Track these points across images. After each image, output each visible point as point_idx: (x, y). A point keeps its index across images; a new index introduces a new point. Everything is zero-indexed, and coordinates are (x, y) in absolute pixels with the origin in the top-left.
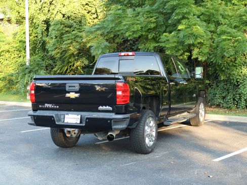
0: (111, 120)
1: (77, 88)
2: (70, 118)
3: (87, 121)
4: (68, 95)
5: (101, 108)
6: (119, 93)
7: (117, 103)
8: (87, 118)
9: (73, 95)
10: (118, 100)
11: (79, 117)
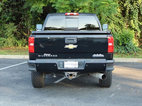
0: (106, 64)
1: (75, 41)
2: (69, 64)
3: (87, 65)
4: (67, 46)
5: (94, 55)
6: (110, 44)
7: (108, 52)
8: (86, 64)
9: (71, 47)
10: (109, 49)
11: (77, 63)
